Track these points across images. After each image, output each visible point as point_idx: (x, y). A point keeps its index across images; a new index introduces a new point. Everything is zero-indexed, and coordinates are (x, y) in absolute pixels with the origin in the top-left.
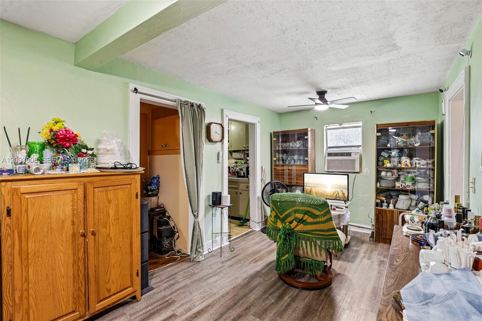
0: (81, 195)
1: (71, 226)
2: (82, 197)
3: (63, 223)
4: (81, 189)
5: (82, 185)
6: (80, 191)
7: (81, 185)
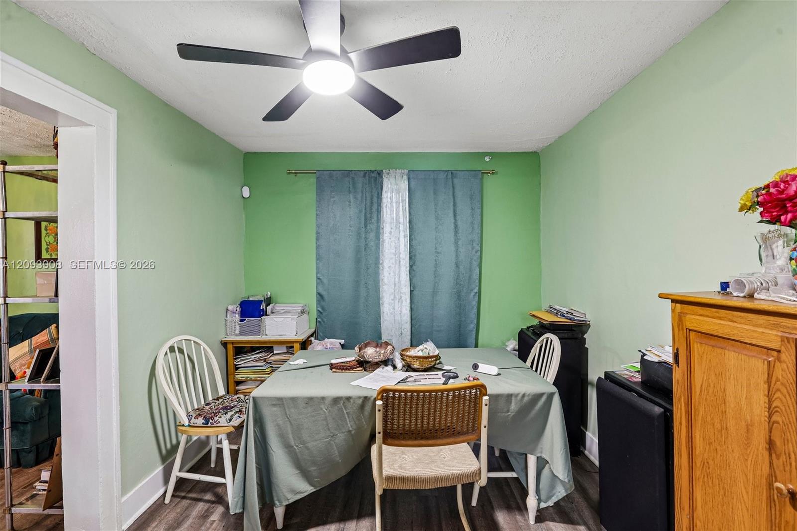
0: (790, 373)
1: (766, 454)
2: (792, 381)
3: (748, 431)
4: (790, 356)
5: (791, 341)
6: (787, 360)
7: (788, 342)
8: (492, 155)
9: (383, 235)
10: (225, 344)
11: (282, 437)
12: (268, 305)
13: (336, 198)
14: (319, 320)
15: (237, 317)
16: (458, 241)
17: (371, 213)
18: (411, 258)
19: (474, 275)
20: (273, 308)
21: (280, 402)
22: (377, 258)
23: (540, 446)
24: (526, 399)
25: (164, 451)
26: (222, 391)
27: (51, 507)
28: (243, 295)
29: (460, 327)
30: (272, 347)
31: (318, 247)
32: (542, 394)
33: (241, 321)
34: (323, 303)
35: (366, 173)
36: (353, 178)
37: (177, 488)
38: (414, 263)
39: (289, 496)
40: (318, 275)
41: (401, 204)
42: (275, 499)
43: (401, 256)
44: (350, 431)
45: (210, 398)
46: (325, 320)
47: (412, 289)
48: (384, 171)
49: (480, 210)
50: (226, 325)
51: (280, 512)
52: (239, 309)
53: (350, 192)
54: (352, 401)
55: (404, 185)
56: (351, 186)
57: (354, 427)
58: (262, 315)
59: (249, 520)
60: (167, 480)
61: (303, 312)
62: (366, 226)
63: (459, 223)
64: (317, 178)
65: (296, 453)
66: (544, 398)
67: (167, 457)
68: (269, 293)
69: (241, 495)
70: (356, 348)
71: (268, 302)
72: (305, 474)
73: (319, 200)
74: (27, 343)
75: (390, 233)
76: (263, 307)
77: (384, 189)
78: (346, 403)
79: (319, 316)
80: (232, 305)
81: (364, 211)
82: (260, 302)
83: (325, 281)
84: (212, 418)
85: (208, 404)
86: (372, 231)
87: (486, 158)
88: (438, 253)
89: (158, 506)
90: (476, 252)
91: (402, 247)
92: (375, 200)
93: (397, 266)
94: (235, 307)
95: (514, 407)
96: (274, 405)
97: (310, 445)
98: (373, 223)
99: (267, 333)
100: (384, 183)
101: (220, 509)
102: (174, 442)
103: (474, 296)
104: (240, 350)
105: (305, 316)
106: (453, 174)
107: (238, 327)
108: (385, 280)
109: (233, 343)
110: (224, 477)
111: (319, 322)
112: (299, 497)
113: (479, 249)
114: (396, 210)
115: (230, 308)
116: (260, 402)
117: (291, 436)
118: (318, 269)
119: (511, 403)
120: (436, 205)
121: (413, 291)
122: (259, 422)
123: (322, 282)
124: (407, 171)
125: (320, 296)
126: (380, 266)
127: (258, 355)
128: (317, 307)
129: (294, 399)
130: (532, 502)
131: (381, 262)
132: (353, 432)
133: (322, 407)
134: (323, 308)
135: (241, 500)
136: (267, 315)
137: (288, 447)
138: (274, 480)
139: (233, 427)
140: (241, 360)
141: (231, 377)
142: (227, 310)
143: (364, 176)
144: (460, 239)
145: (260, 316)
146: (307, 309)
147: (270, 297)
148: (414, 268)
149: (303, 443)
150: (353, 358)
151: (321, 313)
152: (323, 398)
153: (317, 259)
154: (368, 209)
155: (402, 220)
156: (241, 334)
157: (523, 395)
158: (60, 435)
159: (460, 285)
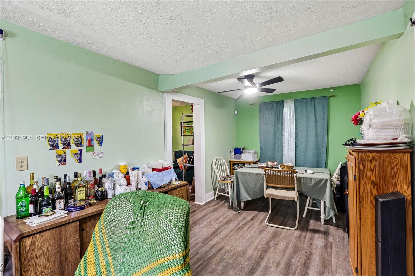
8: (334, 88)
9: (284, 125)
10: (230, 162)
11: (243, 183)
12: (243, 150)
13: (266, 112)
14: (261, 156)
15: (234, 153)
16: (317, 127)
17: (279, 117)
18: (296, 133)
19: (325, 140)
20: (245, 151)
21: (242, 173)
22: (282, 134)
23: (324, 197)
24: (317, 180)
25: (214, 188)
26: (229, 174)
27: (192, 194)
28: (236, 147)
29: (318, 161)
30: (244, 164)
31: (260, 130)
32: (323, 179)
33: (235, 155)
34: (262, 150)
35: (278, 102)
36: (273, 105)
37: (217, 198)
38: (297, 135)
39: (244, 199)
40: (260, 140)
41: (291, 112)
42: (241, 199)
43: (292, 133)
44: (261, 184)
45: (226, 175)
46: (263, 156)
47: (296, 146)
48: (284, 100)
49: (327, 113)
50: (230, 156)
51: (242, 204)
52: (234, 151)
53: (271, 110)
54: (261, 175)
55: (293, 105)
56: (272, 107)
57: (262, 183)
58: (241, 153)
59: (234, 203)
60: (215, 196)
61: (255, 153)
62: (278, 122)
63: (318, 119)
64: (260, 105)
65: (246, 187)
66: (324, 181)
67: (215, 189)
68: (244, 146)
69: (232, 196)
70: (266, 162)
71: (243, 149)
72: (249, 195)
73: (260, 114)
74: (181, 158)
75: (287, 124)
76: (241, 150)
77: (284, 107)
78: (260, 175)
79: (261, 155)
80: (232, 149)
81: (277, 116)
82: (241, 149)
83: (263, 142)
84: (226, 179)
85: (225, 176)
86: (280, 124)
87: (331, 90)
88: (308, 131)
89: (213, 200)
90: (326, 130)
91: (292, 130)
92: (281, 112)
93: (290, 137)
94: (233, 150)
95: (313, 182)
96: (241, 174)
97: (250, 186)
98: (280, 121)
99: (243, 159)
100: (284, 105)
101: (228, 203)
102: (216, 186)
103: (325, 149)
104: (235, 164)
105: (256, 154)
106: (314, 99)
107: (234, 157)
108: (285, 142)
109: (232, 161)
110: (229, 195)
111: (261, 157)
112: (247, 200)
113: (327, 129)
114: (289, 115)
115: (231, 150)
116: (237, 173)
117: (245, 183)
118: (260, 138)
119: (312, 181)
120: (307, 112)
121: (297, 146)
122: (237, 178)
123: (262, 143)
124: (294, 100)
125: (261, 148)
126: (283, 137)
127: (240, 166)
128: (260, 152)
129: (246, 173)
130: (322, 217)
131: (283, 135)
132: (262, 184)
133: (253, 176)
134: (262, 152)
135: (232, 197)
136: (243, 153)
137: (244, 186)
138: (241, 194)
139: (231, 181)
140: (235, 167)
141: (232, 172)
142: (231, 151)
143: (277, 103)
144: (318, 125)
145: (240, 153)
146: (256, 152)
147: (244, 148)
148: (297, 137)
149: (248, 185)
150: (266, 166)
151: (261, 154)
152: (253, 173)
153: (260, 134)
154: (278, 115)
155: (292, 119)
156: (235, 159)
157: (316, 179)
158: (194, 177)
159: (318, 144)
